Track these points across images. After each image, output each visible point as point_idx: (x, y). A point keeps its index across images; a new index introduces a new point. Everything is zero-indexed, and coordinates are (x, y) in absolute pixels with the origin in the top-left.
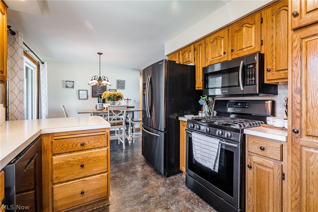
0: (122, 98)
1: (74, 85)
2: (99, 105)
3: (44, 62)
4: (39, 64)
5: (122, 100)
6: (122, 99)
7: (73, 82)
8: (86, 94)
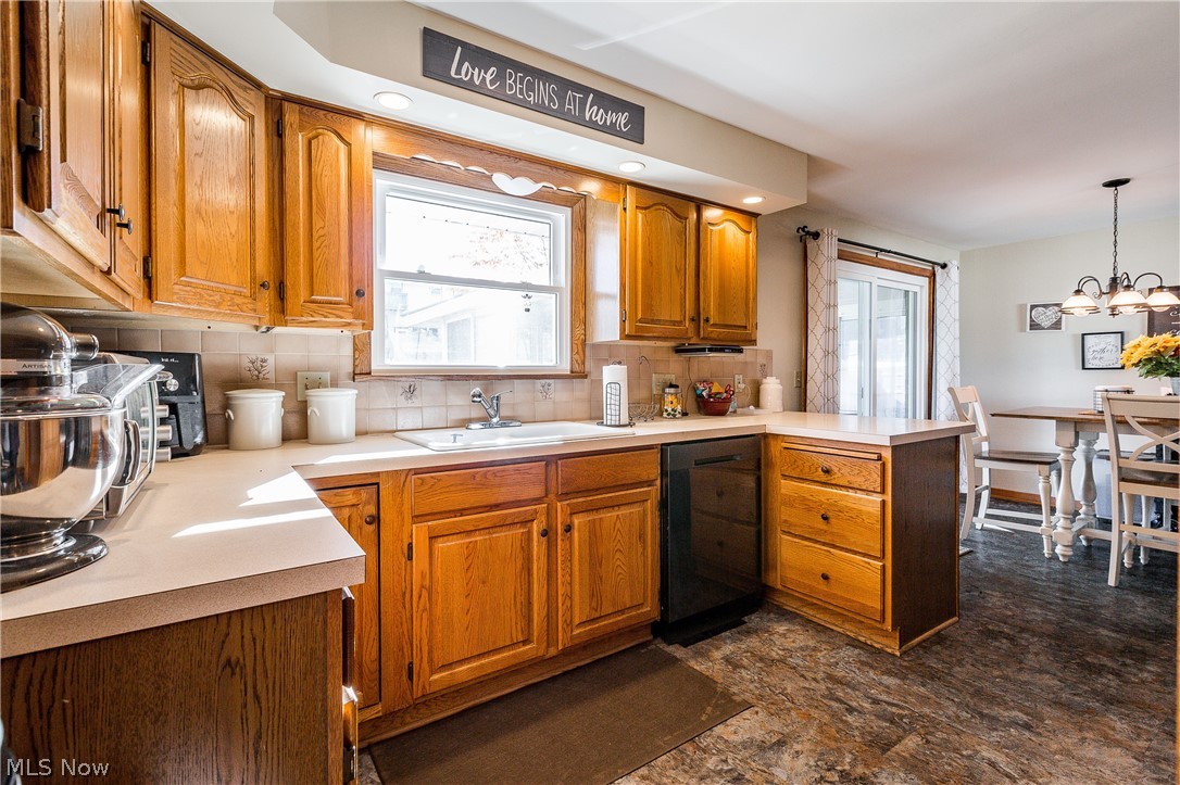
1: (1060, 318)
3: (947, 262)
4: (934, 272)
7: (1060, 306)
8: (1114, 349)
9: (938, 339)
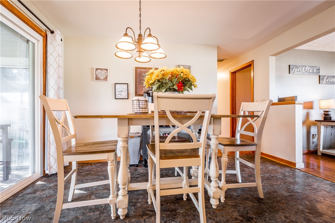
0: (191, 85)
1: (107, 76)
2: (138, 100)
3: (54, 30)
4: (47, 34)
5: (191, 89)
6: (193, 87)
7: (107, 70)
8: (125, 91)
9: (49, 76)
